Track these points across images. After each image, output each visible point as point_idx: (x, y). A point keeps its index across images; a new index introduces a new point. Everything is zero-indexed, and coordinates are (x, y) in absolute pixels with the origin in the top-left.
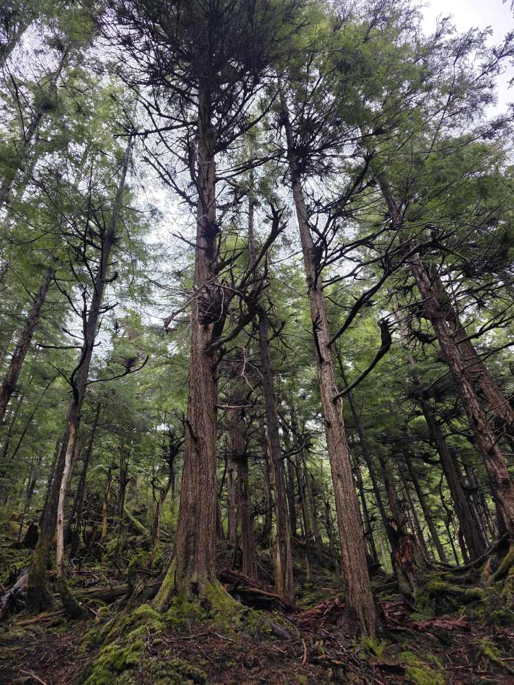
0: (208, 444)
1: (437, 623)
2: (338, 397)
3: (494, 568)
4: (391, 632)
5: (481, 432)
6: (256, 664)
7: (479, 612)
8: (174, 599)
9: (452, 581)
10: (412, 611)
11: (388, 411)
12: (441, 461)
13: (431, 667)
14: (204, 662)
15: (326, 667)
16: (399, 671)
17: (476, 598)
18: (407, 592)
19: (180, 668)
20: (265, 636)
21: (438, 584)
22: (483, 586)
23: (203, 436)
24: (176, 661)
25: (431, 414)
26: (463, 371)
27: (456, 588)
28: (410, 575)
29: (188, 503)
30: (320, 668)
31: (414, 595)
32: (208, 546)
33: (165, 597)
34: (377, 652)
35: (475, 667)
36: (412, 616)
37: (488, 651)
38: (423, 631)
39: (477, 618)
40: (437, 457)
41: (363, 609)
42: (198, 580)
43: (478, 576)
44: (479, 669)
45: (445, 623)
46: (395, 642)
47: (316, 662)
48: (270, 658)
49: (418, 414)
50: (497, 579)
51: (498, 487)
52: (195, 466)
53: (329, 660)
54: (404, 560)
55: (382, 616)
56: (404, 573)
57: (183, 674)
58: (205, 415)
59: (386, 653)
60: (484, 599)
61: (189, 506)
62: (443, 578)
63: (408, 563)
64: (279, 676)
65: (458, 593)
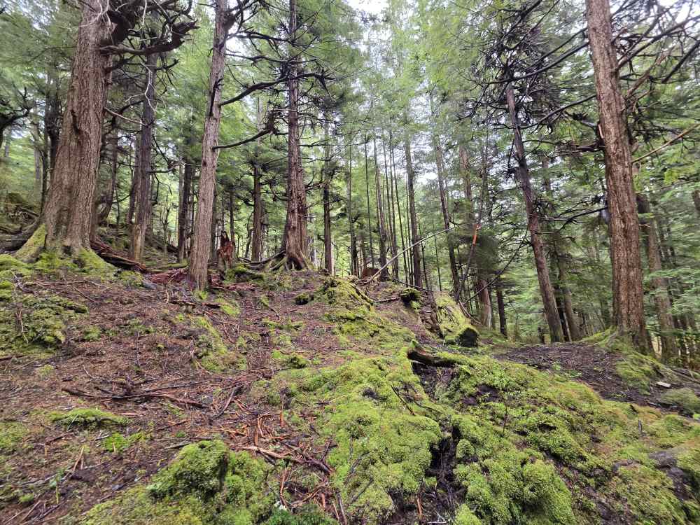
0: (92, 140)
1: (238, 287)
2: (218, 148)
3: (273, 265)
4: (212, 290)
5: (292, 200)
6: (130, 302)
7: (260, 283)
8: (44, 255)
9: (249, 268)
10: (224, 279)
11: (229, 165)
12: (254, 206)
13: (233, 306)
14: (83, 300)
15: (181, 305)
16: (217, 307)
17: (261, 278)
18: (222, 270)
19: (61, 303)
20: (136, 286)
21: (241, 268)
22: (265, 272)
23: (87, 130)
24: (57, 298)
25: (258, 177)
26: (295, 164)
27: (250, 271)
28: (227, 263)
29: (62, 184)
30: (177, 307)
31: (226, 272)
32: (83, 222)
33: (33, 251)
34: (204, 298)
35: (255, 307)
36: (223, 282)
37: (264, 301)
38: (231, 290)
39: (258, 286)
40: (253, 203)
41: (200, 277)
42: (71, 244)
43: (264, 267)
44: (258, 308)
45: (242, 287)
46: (214, 293)
47: (175, 303)
48: (142, 299)
49: (251, 174)
50: (274, 270)
51: (290, 229)
52: (75, 154)
53: (184, 302)
54: (225, 254)
55: (210, 281)
56: (223, 261)
57: (65, 307)
58: (91, 112)
59: (209, 299)
60: (265, 278)
61: (64, 187)
62: (245, 266)
63: (227, 256)
64: (149, 309)
65: (251, 274)
